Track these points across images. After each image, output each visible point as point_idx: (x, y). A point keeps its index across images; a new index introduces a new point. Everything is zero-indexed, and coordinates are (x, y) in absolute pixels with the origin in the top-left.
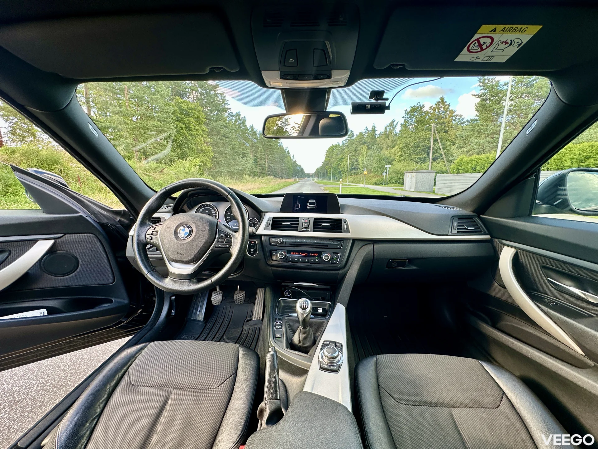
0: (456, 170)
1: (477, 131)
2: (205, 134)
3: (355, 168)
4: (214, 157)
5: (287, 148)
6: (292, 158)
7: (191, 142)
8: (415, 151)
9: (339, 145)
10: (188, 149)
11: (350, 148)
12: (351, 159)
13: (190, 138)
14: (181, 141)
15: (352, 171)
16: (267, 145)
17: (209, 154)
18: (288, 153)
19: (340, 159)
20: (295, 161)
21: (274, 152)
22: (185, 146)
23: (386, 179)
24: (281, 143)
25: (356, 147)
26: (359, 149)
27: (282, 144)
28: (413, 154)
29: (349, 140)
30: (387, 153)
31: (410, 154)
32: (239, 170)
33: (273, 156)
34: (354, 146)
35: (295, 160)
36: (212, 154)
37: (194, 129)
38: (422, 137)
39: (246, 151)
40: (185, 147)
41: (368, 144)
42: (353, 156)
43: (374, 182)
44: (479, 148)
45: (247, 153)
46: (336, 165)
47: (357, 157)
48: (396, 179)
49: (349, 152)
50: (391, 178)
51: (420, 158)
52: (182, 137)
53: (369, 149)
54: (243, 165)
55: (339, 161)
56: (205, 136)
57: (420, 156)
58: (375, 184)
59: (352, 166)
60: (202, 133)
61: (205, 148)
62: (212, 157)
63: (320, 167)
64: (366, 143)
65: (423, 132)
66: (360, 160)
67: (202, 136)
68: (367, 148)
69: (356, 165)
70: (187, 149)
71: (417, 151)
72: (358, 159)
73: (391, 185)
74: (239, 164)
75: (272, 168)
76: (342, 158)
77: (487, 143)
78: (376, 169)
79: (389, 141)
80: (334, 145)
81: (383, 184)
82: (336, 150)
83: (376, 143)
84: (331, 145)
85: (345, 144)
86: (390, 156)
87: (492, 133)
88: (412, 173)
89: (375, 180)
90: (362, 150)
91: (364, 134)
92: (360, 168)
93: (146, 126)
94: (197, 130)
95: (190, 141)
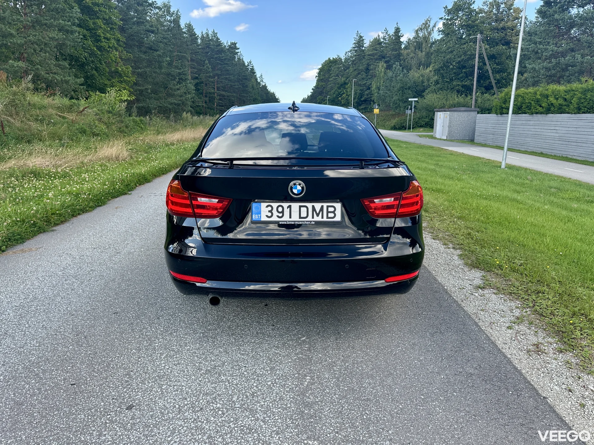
0: (500, 109)
1: (533, 51)
2: (120, 46)
3: (365, 101)
4: (135, 84)
5: (250, 62)
6: (259, 80)
7: (100, 60)
8: (458, 75)
9: (341, 59)
10: (96, 70)
11: (357, 65)
12: (360, 85)
13: (99, 53)
14: (86, 59)
15: (360, 105)
16: (216, 57)
17: (128, 79)
18: (253, 72)
19: (342, 85)
20: (265, 87)
21: (228, 71)
22: (91, 67)
23: (410, 120)
24: (239, 54)
25: (368, 65)
26: (372, 67)
27: (241, 55)
28: (455, 79)
29: (356, 51)
30: (417, 75)
31: (452, 80)
32: (175, 104)
33: (226, 78)
34: (365, 62)
35: (264, 84)
36: (134, 79)
37: (105, 38)
38: (469, 53)
39: (182, 70)
40: (92, 69)
41: (388, 59)
42: (363, 79)
43: (392, 125)
44: (534, 77)
45: (184, 74)
46: (335, 95)
47: (369, 82)
48: (427, 120)
49: (356, 72)
50: (419, 119)
51: (465, 85)
52: (86, 52)
53: (389, 67)
54: (181, 96)
55: (339, 88)
56: (120, 49)
57: (466, 83)
58: (394, 128)
59: (361, 98)
60: (116, 46)
61: (122, 69)
62: (133, 83)
63: (308, 97)
64: (384, 57)
65: (471, 43)
66: (374, 87)
67: (117, 50)
68: (385, 65)
69: (367, 95)
70: (94, 72)
71: (461, 75)
72: (371, 84)
73: (418, 129)
74: (174, 94)
75: (225, 99)
76: (345, 83)
77: (544, 70)
78: (396, 103)
79: (422, 55)
80: (331, 59)
81: (406, 129)
82: (334, 68)
83: (401, 58)
84: (327, 59)
85: (351, 57)
86: (422, 80)
87: (551, 55)
88: (444, 112)
89: (394, 122)
90: (377, 69)
91: (382, 40)
92: (373, 101)
93: (43, 40)
94: (108, 39)
95: (98, 58)
